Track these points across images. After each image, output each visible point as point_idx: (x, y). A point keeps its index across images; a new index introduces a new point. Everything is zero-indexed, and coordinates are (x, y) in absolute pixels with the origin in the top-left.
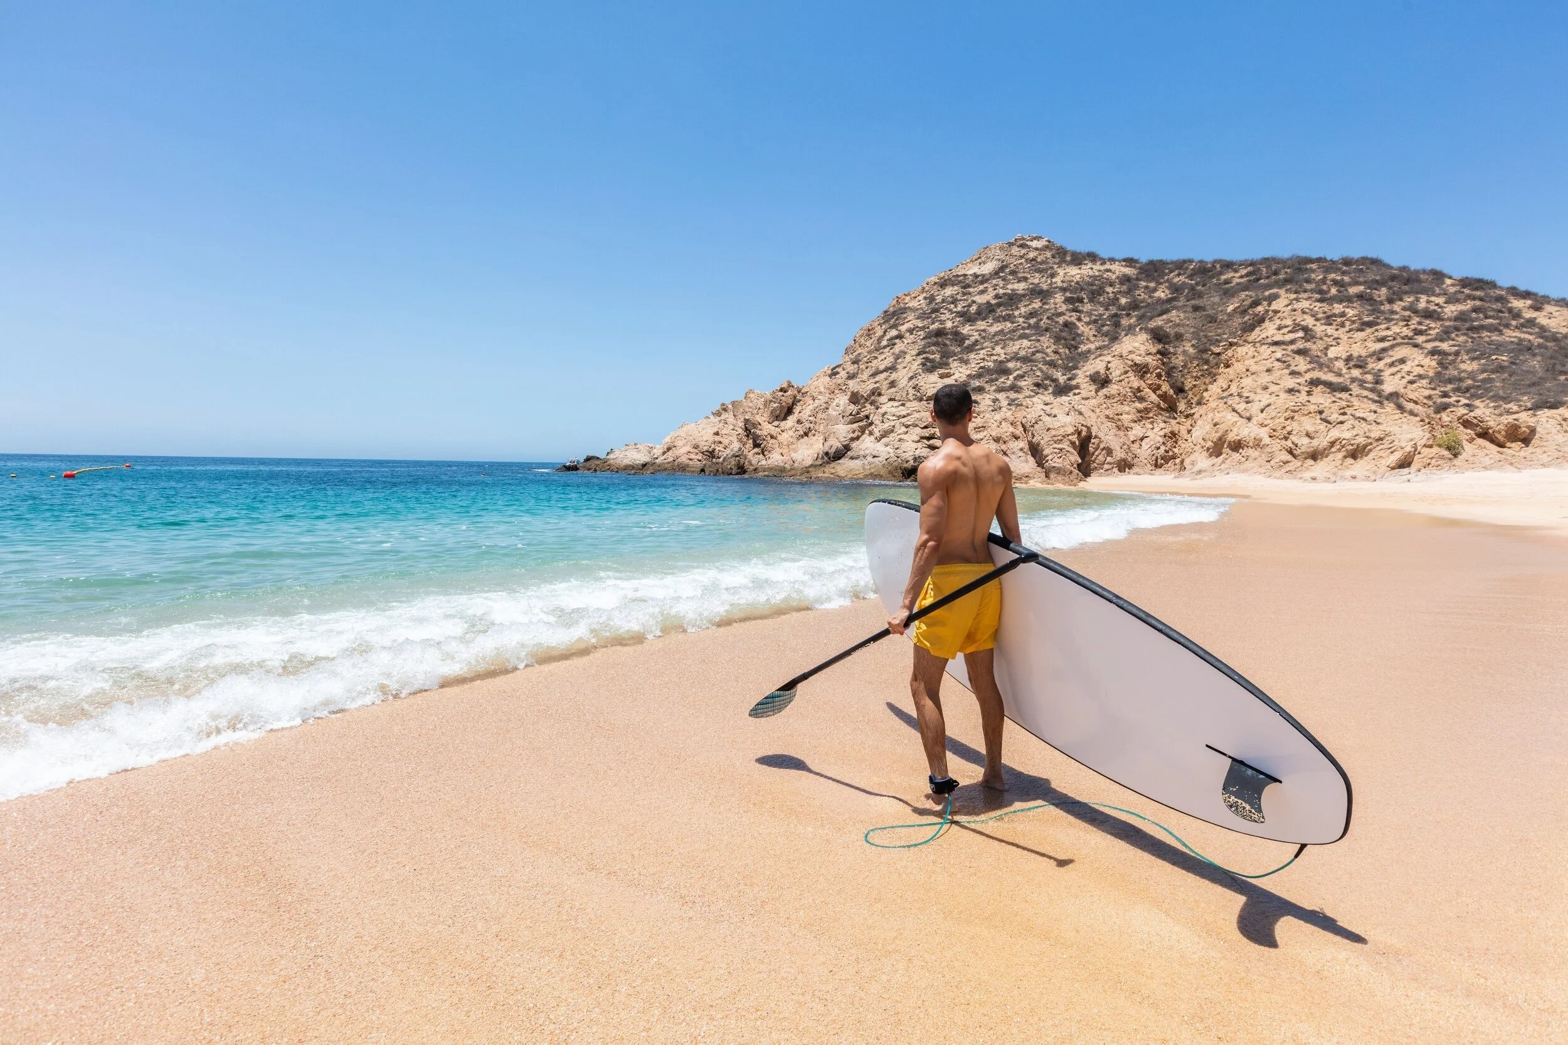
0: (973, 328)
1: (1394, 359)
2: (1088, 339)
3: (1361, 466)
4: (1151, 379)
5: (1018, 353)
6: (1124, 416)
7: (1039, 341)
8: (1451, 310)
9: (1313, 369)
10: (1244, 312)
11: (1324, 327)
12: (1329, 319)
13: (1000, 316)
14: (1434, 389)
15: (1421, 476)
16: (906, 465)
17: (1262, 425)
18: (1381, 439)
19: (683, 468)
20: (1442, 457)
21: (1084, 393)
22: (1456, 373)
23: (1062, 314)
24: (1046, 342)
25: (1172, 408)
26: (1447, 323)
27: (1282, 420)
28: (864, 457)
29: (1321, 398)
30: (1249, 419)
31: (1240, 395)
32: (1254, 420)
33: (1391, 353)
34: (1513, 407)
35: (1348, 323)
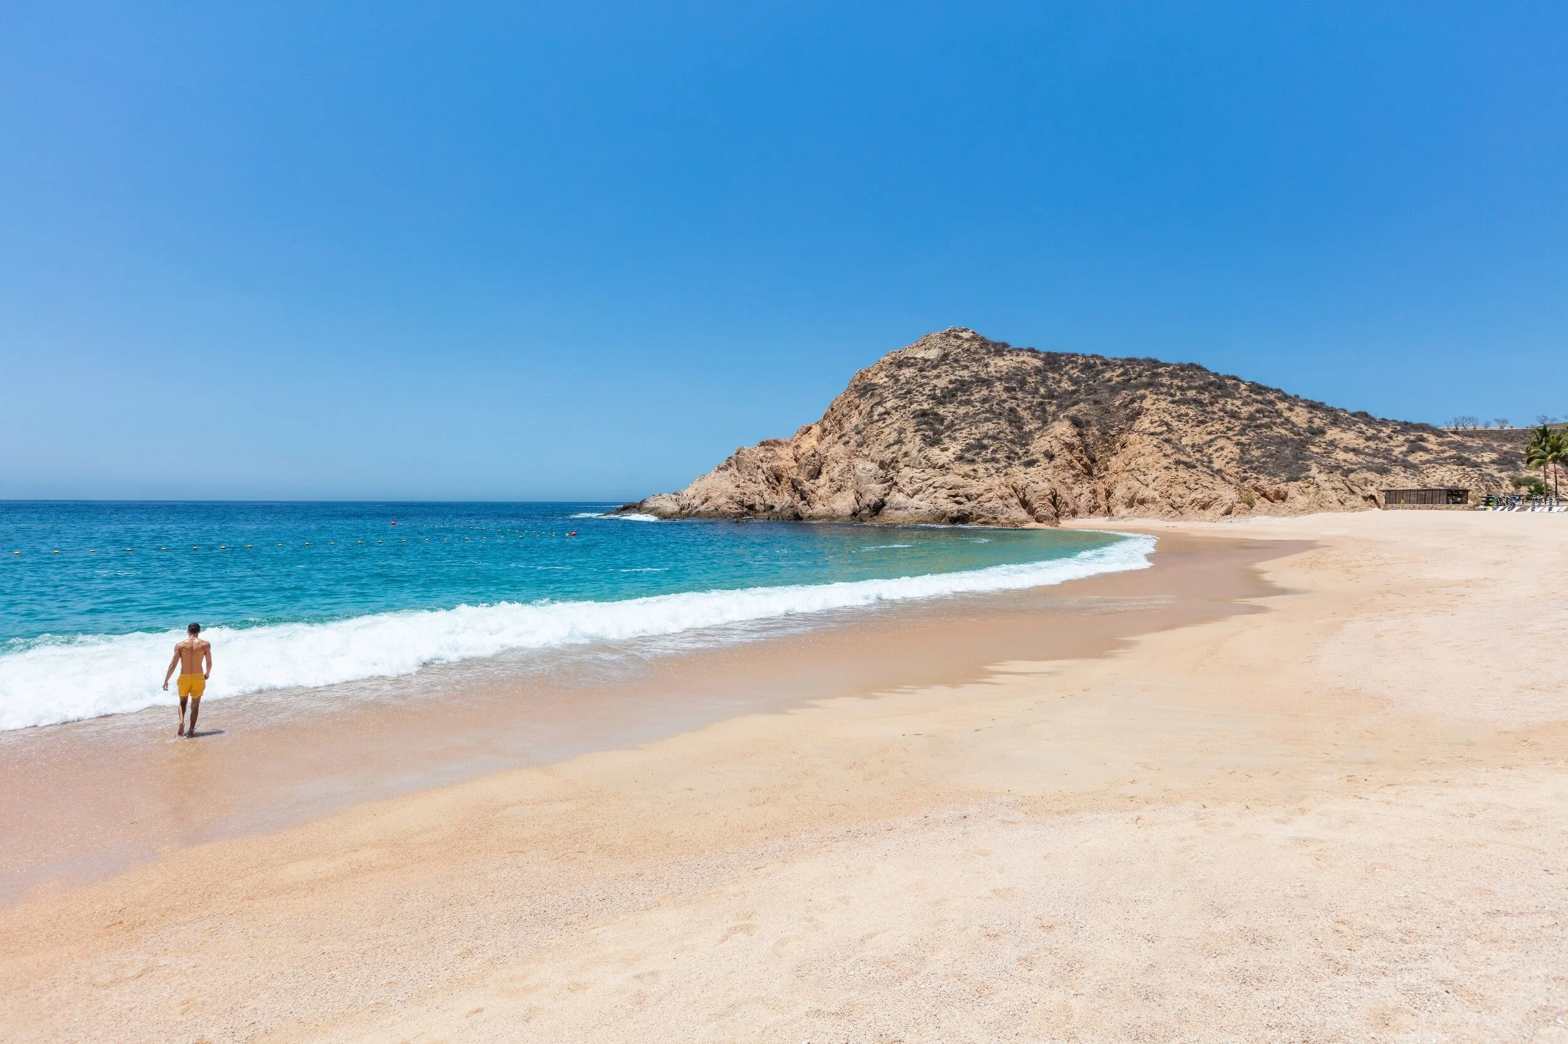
0: (946, 409)
1: (1217, 447)
2: (1028, 422)
3: (1208, 513)
4: (1076, 453)
5: (987, 433)
6: (1067, 480)
7: (999, 423)
8: (1245, 411)
9: (1175, 453)
10: (1126, 407)
11: (1177, 423)
12: (1180, 417)
13: (961, 401)
14: (1239, 467)
15: (1236, 519)
16: (953, 515)
17: (1155, 490)
18: (1216, 499)
19: (724, 515)
20: (1245, 509)
21: (1044, 466)
22: (1249, 457)
23: (1005, 401)
24: (1004, 425)
25: (1090, 473)
26: (1245, 422)
27: (1166, 487)
28: (906, 508)
29: (1183, 474)
30: (1147, 486)
31: (1138, 469)
32: (1151, 486)
33: (1216, 443)
34: (1277, 480)
35: (1190, 421)
